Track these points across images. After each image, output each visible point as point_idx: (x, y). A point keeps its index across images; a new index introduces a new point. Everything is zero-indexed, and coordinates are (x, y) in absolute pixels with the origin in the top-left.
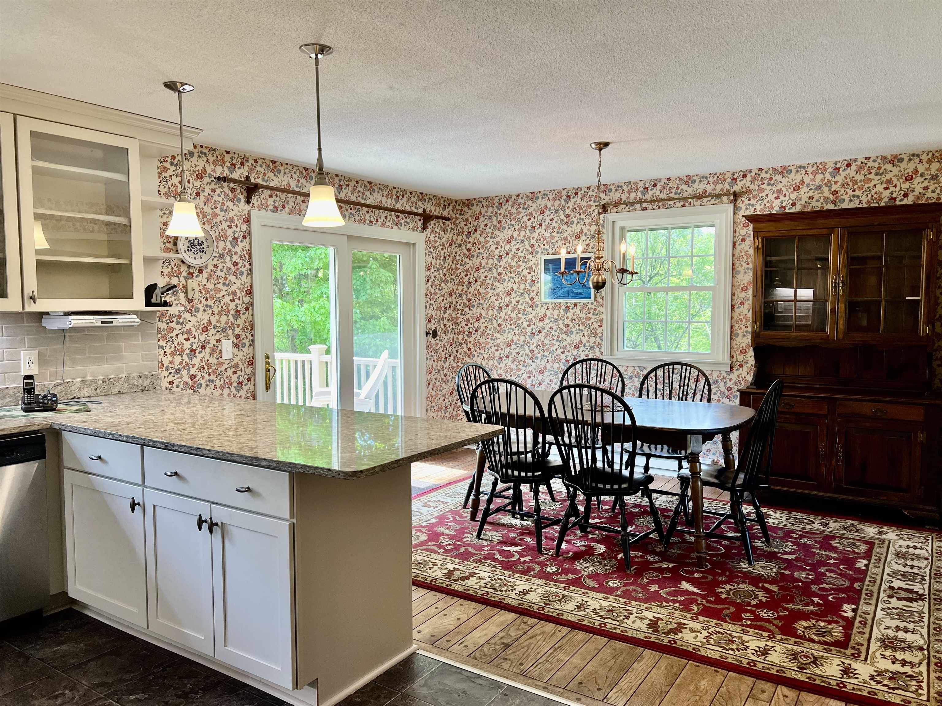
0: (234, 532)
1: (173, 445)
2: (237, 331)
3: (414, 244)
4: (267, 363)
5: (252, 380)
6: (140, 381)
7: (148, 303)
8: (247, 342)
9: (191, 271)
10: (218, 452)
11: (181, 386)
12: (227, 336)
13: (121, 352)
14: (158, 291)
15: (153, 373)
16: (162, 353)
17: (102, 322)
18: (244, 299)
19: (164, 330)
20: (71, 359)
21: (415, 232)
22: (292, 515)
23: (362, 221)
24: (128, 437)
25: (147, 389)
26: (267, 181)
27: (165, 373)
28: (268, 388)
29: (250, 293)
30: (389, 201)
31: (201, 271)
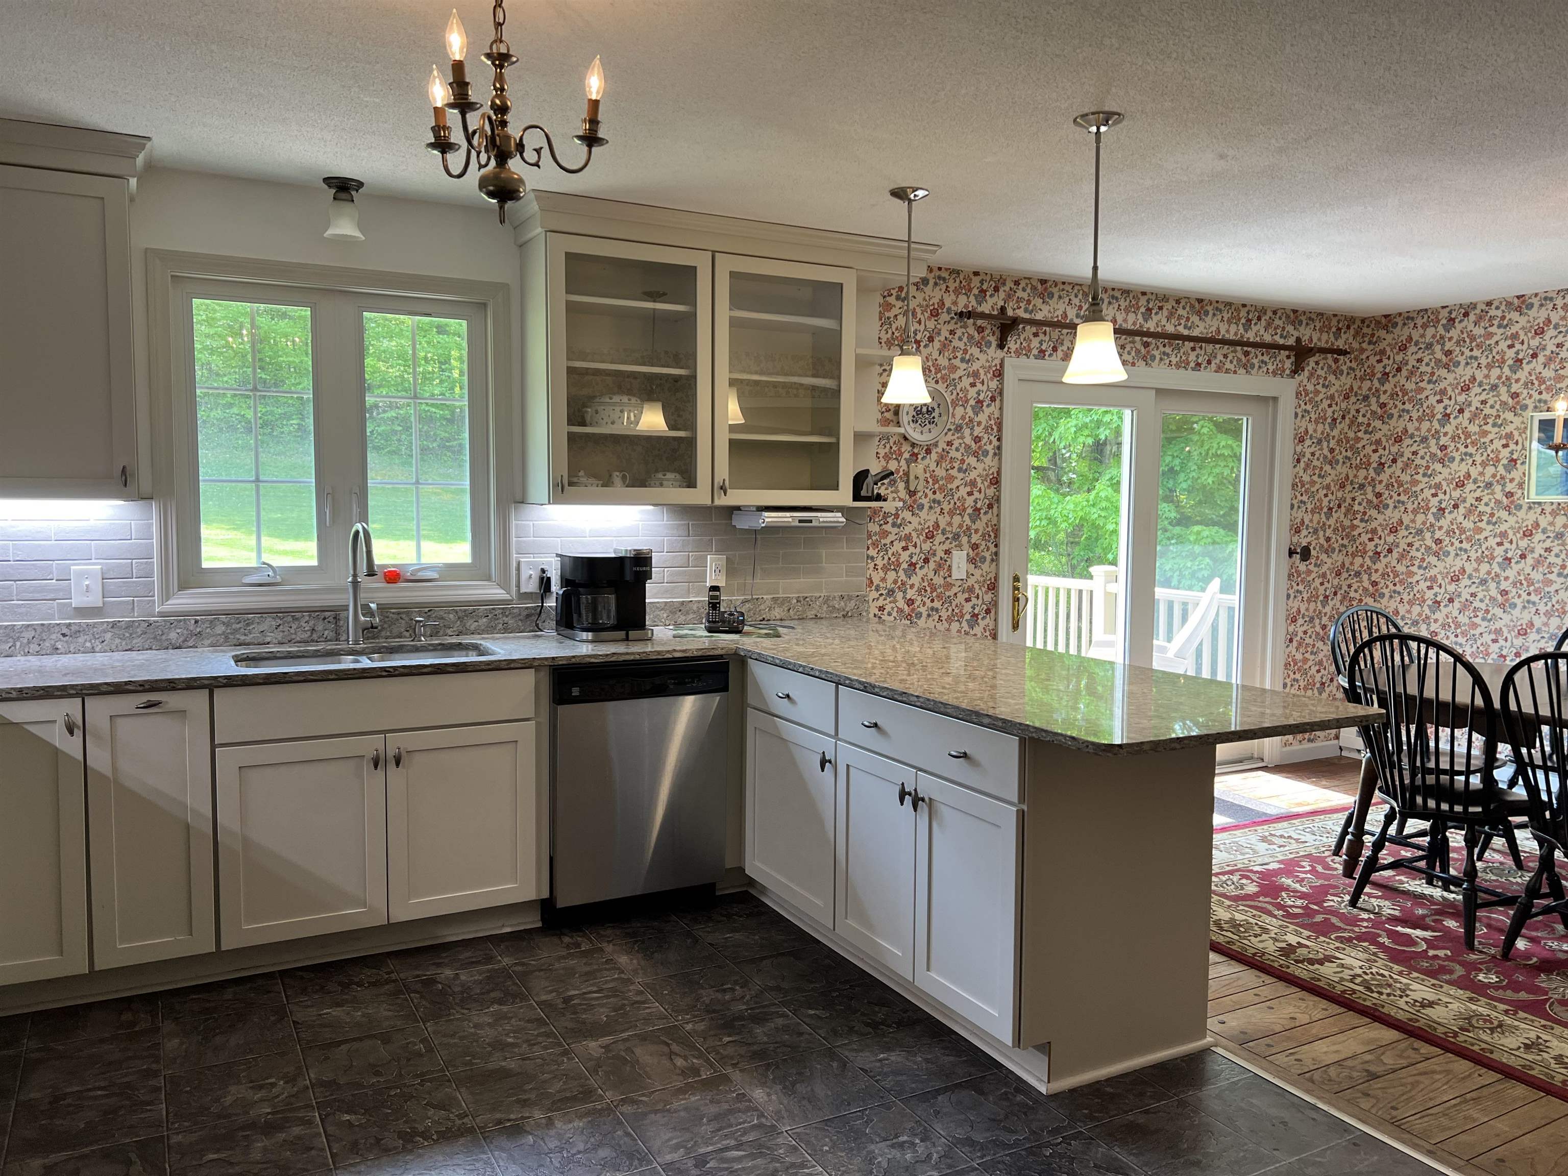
0: (944, 811)
1: (874, 687)
2: (975, 538)
3: (1275, 399)
4: (1016, 588)
5: (993, 612)
6: (842, 604)
7: (857, 497)
8: (987, 555)
9: (916, 451)
10: (928, 700)
11: (895, 614)
12: (960, 547)
13: (822, 563)
14: (869, 480)
15: (859, 593)
16: (872, 565)
17: (800, 521)
18: (987, 491)
19: (876, 534)
20: (762, 569)
21: (1278, 378)
22: (1022, 798)
23: (1183, 365)
24: (820, 671)
25: (850, 614)
26: (1031, 313)
27: (875, 594)
28: (1015, 626)
29: (997, 482)
30: (1233, 328)
31: (928, 451)
